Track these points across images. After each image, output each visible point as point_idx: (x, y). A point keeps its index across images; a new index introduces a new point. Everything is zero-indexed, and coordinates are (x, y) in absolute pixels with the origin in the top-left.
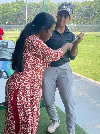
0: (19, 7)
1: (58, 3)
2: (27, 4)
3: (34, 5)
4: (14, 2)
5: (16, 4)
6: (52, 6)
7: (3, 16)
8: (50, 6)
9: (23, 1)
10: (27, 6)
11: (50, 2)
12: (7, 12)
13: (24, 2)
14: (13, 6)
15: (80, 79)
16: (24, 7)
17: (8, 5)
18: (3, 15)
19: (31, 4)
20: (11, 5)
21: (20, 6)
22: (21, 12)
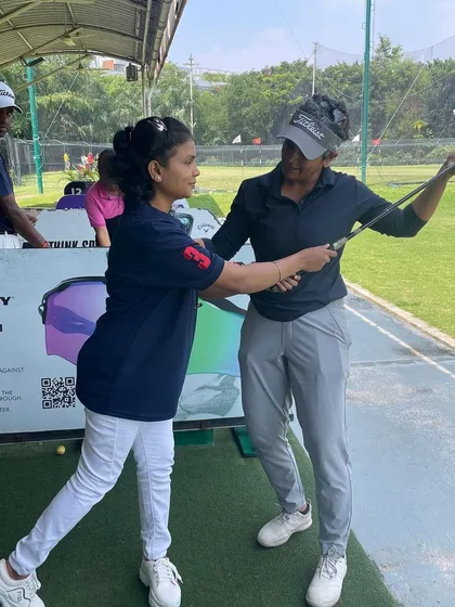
0: (288, 84)
1: (432, 62)
2: (318, 71)
3: (341, 75)
4: (272, 69)
5: (278, 75)
6: (408, 73)
7: (234, 118)
8: (402, 74)
9: (306, 62)
10: (317, 79)
11: (402, 60)
12: (247, 104)
13: (308, 65)
14: (268, 82)
15: (446, 356)
16: (307, 82)
17: (252, 79)
18: (235, 114)
19: (330, 72)
20: (260, 79)
21: (292, 82)
22: (293, 99)
